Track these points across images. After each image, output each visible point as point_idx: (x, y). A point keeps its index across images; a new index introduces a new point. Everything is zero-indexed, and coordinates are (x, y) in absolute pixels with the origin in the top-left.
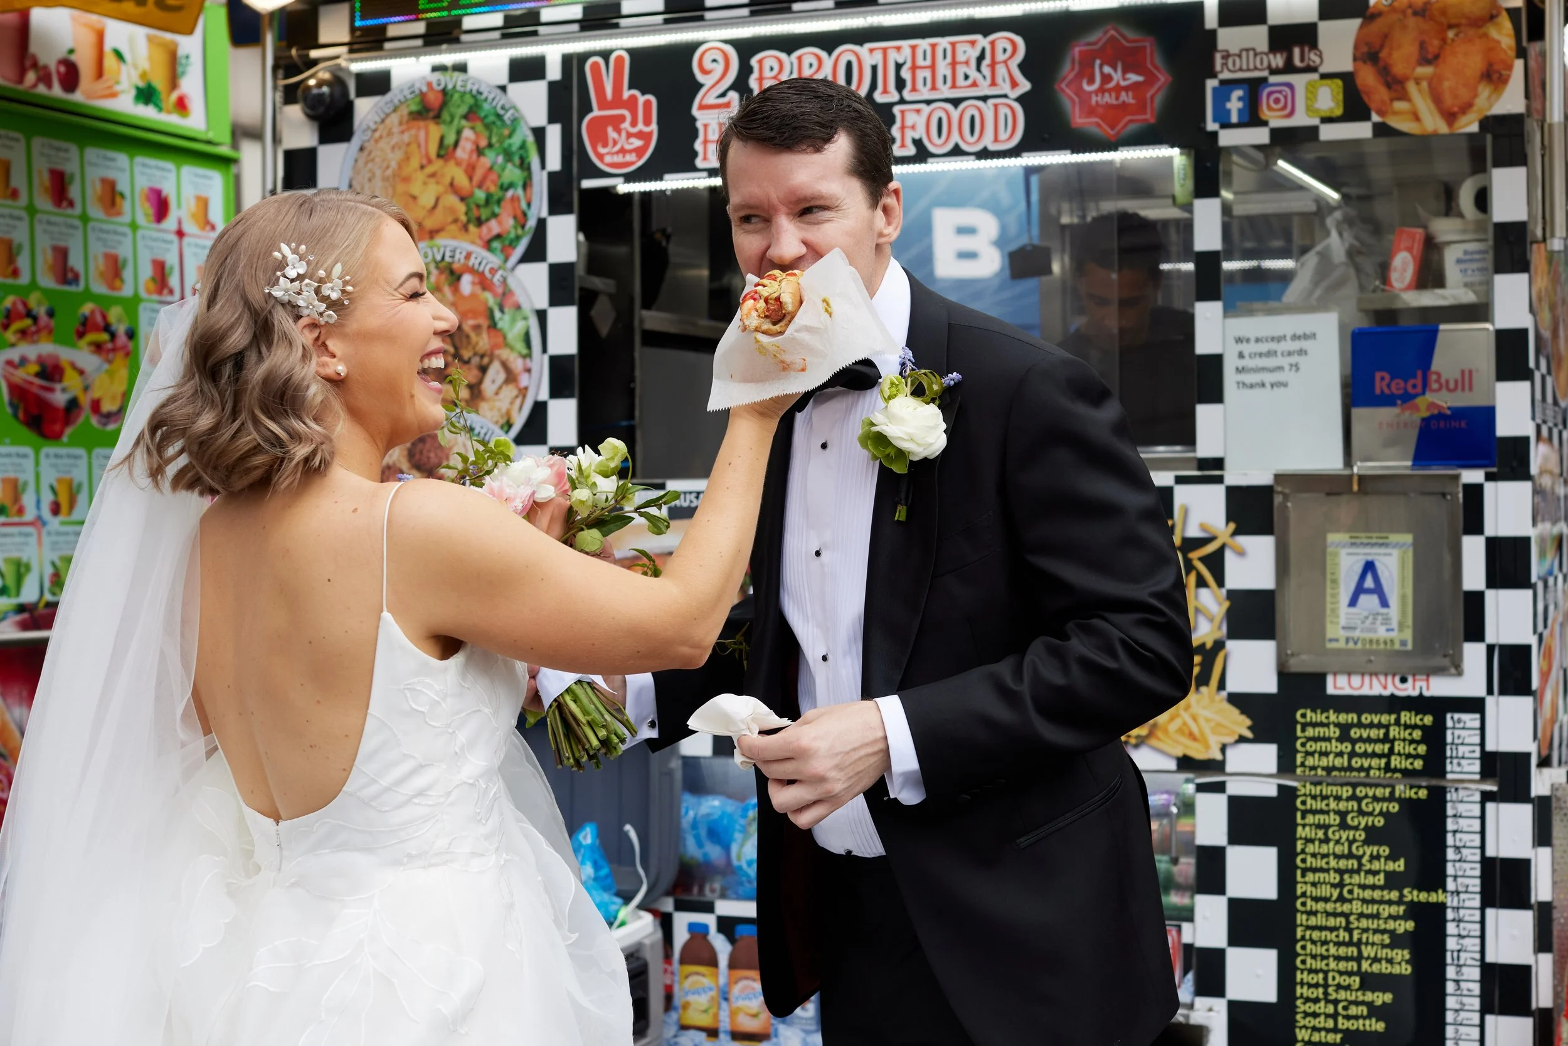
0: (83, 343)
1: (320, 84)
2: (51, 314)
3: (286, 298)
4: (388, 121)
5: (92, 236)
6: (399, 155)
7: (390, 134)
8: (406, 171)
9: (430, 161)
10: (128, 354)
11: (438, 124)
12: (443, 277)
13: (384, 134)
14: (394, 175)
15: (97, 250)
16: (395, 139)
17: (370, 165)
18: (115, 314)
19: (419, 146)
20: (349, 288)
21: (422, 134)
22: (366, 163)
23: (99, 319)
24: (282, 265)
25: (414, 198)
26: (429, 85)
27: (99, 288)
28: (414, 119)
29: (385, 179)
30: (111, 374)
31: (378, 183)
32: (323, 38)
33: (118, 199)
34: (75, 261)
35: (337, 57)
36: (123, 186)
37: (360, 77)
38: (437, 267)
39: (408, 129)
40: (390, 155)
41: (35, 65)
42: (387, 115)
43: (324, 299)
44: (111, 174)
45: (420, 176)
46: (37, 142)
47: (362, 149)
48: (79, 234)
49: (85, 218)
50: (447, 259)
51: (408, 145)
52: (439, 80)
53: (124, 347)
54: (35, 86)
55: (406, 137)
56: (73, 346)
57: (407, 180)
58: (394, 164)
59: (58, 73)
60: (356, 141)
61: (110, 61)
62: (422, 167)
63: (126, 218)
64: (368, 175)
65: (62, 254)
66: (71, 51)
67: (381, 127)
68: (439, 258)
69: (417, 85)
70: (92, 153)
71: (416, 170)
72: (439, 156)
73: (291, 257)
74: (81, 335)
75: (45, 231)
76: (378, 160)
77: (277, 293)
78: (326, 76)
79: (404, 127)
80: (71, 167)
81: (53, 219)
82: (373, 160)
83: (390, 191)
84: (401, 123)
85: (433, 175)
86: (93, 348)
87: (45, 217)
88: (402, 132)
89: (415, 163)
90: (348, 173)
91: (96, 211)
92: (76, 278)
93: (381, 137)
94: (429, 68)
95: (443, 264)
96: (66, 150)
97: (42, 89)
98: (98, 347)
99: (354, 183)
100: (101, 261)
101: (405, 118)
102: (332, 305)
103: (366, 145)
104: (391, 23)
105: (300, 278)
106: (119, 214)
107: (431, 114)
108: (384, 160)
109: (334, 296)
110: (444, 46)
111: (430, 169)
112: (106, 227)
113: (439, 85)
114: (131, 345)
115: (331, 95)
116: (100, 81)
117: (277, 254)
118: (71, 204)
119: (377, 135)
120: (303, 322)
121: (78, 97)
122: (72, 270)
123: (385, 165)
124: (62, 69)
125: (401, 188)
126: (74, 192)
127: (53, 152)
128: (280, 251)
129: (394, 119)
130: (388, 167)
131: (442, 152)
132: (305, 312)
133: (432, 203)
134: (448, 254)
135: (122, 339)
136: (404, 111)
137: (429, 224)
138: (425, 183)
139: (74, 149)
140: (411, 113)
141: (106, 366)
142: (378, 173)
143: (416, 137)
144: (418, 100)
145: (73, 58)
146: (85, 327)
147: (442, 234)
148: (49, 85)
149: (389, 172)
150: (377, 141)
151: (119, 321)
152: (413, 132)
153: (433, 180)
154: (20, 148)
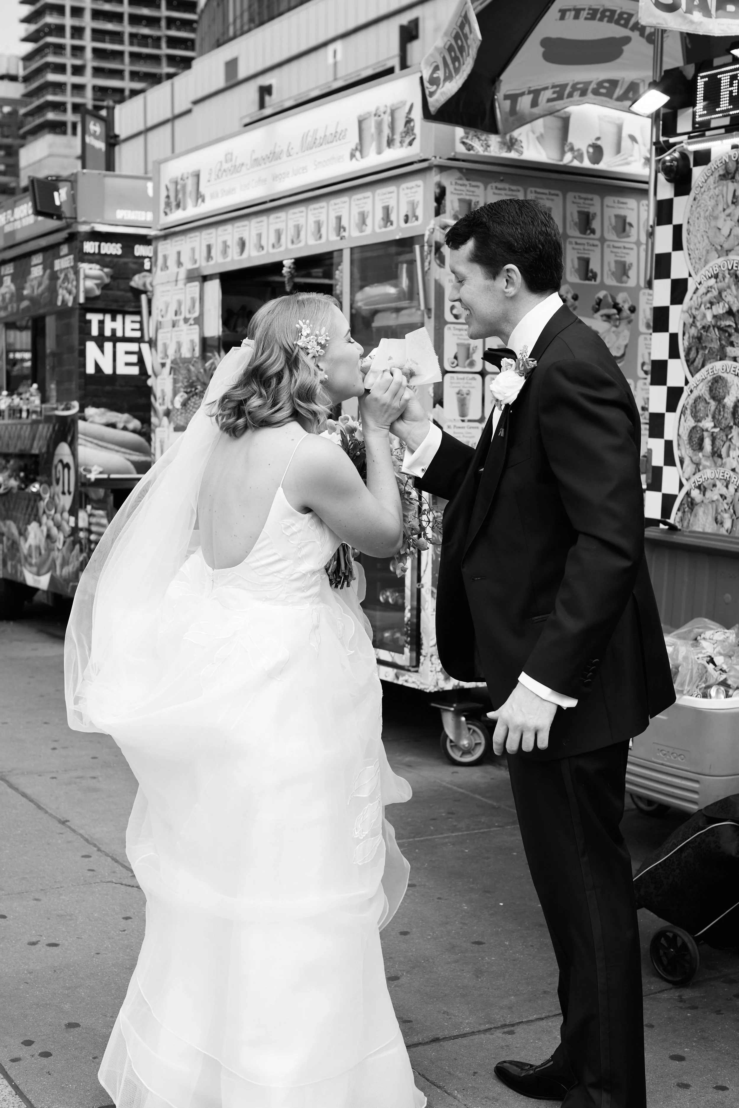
0: (598, 315)
1: (671, 161)
2: (575, 298)
3: (303, 346)
4: (708, 182)
5: (607, 251)
6: (713, 202)
7: (709, 189)
8: (716, 212)
9: (728, 206)
10: (630, 322)
11: (733, 182)
12: (732, 279)
13: (706, 190)
14: (710, 215)
15: (610, 258)
16: (711, 192)
17: (698, 209)
18: (621, 298)
19: (723, 197)
20: (328, 338)
21: (725, 188)
22: (696, 208)
23: (610, 300)
24: (300, 331)
25: (719, 229)
26: (730, 157)
27: (610, 281)
28: (721, 180)
29: (706, 218)
30: (617, 334)
31: (702, 220)
32: (679, 131)
33: (627, 227)
34: (594, 266)
35: (682, 142)
36: (631, 218)
37: (696, 153)
38: (729, 274)
39: (717, 186)
40: (709, 203)
41: (572, 149)
42: (708, 177)
43: (319, 344)
44: (622, 212)
45: (723, 216)
46: (570, 196)
47: (695, 199)
48: (598, 250)
49: (603, 240)
50: (735, 268)
51: (718, 196)
52: (735, 154)
53: (628, 317)
54: (572, 161)
55: (717, 191)
56: (592, 317)
57: (716, 218)
58: (710, 208)
59: (588, 152)
60: (692, 194)
61: (626, 142)
62: (724, 210)
63: (633, 238)
64: (697, 215)
65: (585, 262)
66: (598, 139)
67: (705, 184)
68: (730, 268)
69: (724, 157)
70: (609, 200)
71: (721, 212)
72: (733, 203)
73: (304, 326)
74: (597, 311)
75: (574, 249)
76: (702, 205)
77: (300, 343)
78: (677, 155)
79: (716, 185)
80: (595, 209)
81: (579, 241)
82: (700, 206)
83: (708, 226)
84: (714, 183)
85: (729, 215)
86: (604, 318)
87: (573, 240)
88: (715, 188)
89: (720, 208)
90: (688, 214)
91: (610, 235)
92: (594, 277)
93: (704, 191)
94: (730, 147)
95: (732, 271)
96: (592, 200)
97: (576, 163)
98: (608, 317)
99: (690, 221)
100: (613, 265)
101: (717, 179)
102: (323, 347)
103: (697, 196)
104: (712, 118)
105: (308, 335)
106: (628, 236)
107: (730, 176)
108: (705, 206)
109: (323, 342)
110: (734, 133)
111: (727, 212)
112: (617, 244)
113: (734, 157)
114: (633, 316)
115: (677, 166)
116: (619, 155)
117: (297, 326)
118: (593, 232)
119: (703, 190)
120: (310, 355)
121: (602, 166)
122: (592, 271)
123: (705, 209)
124: (591, 150)
125: (713, 223)
126: (596, 224)
127: (582, 201)
128: (298, 324)
129: (711, 180)
130: (707, 210)
131: (735, 201)
132: (310, 351)
133: (728, 233)
134: (735, 265)
135: (626, 312)
136: (717, 175)
137: (726, 246)
138: (725, 220)
139: (597, 199)
140: (720, 176)
141: (614, 329)
142: (702, 213)
143: (722, 191)
144: (724, 167)
145: (599, 143)
146: (599, 304)
147: (732, 252)
148: (581, 161)
149: (708, 213)
150: (702, 194)
151: (624, 302)
152: (720, 188)
153: (729, 218)
154: (559, 200)
